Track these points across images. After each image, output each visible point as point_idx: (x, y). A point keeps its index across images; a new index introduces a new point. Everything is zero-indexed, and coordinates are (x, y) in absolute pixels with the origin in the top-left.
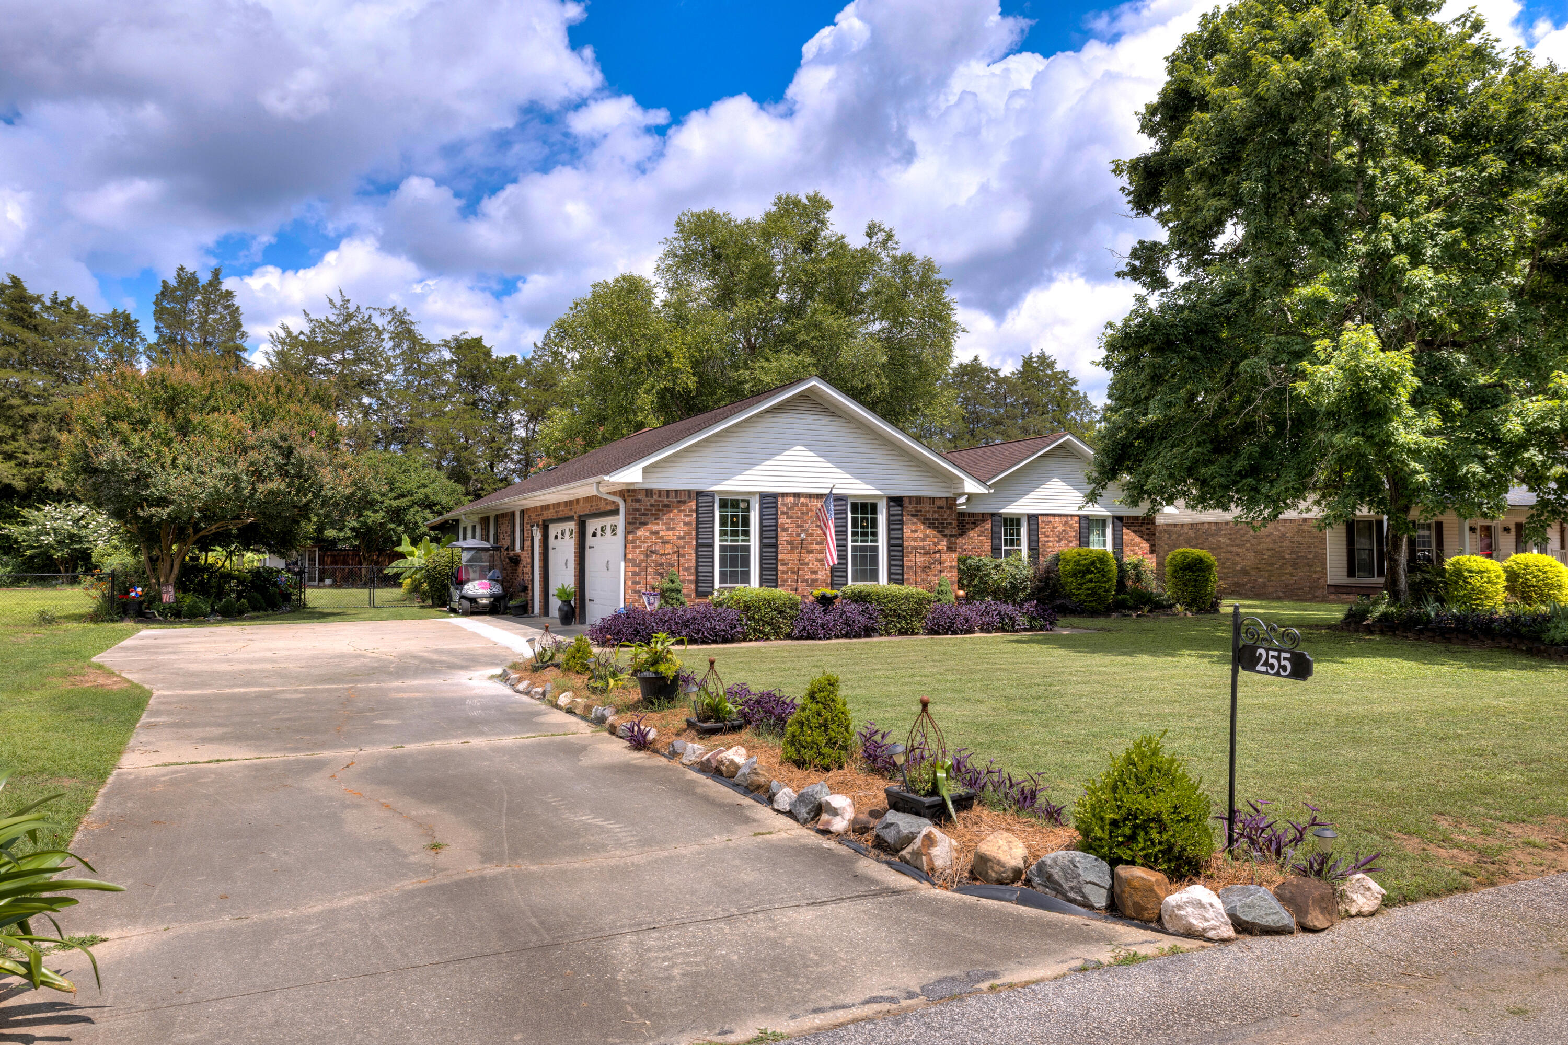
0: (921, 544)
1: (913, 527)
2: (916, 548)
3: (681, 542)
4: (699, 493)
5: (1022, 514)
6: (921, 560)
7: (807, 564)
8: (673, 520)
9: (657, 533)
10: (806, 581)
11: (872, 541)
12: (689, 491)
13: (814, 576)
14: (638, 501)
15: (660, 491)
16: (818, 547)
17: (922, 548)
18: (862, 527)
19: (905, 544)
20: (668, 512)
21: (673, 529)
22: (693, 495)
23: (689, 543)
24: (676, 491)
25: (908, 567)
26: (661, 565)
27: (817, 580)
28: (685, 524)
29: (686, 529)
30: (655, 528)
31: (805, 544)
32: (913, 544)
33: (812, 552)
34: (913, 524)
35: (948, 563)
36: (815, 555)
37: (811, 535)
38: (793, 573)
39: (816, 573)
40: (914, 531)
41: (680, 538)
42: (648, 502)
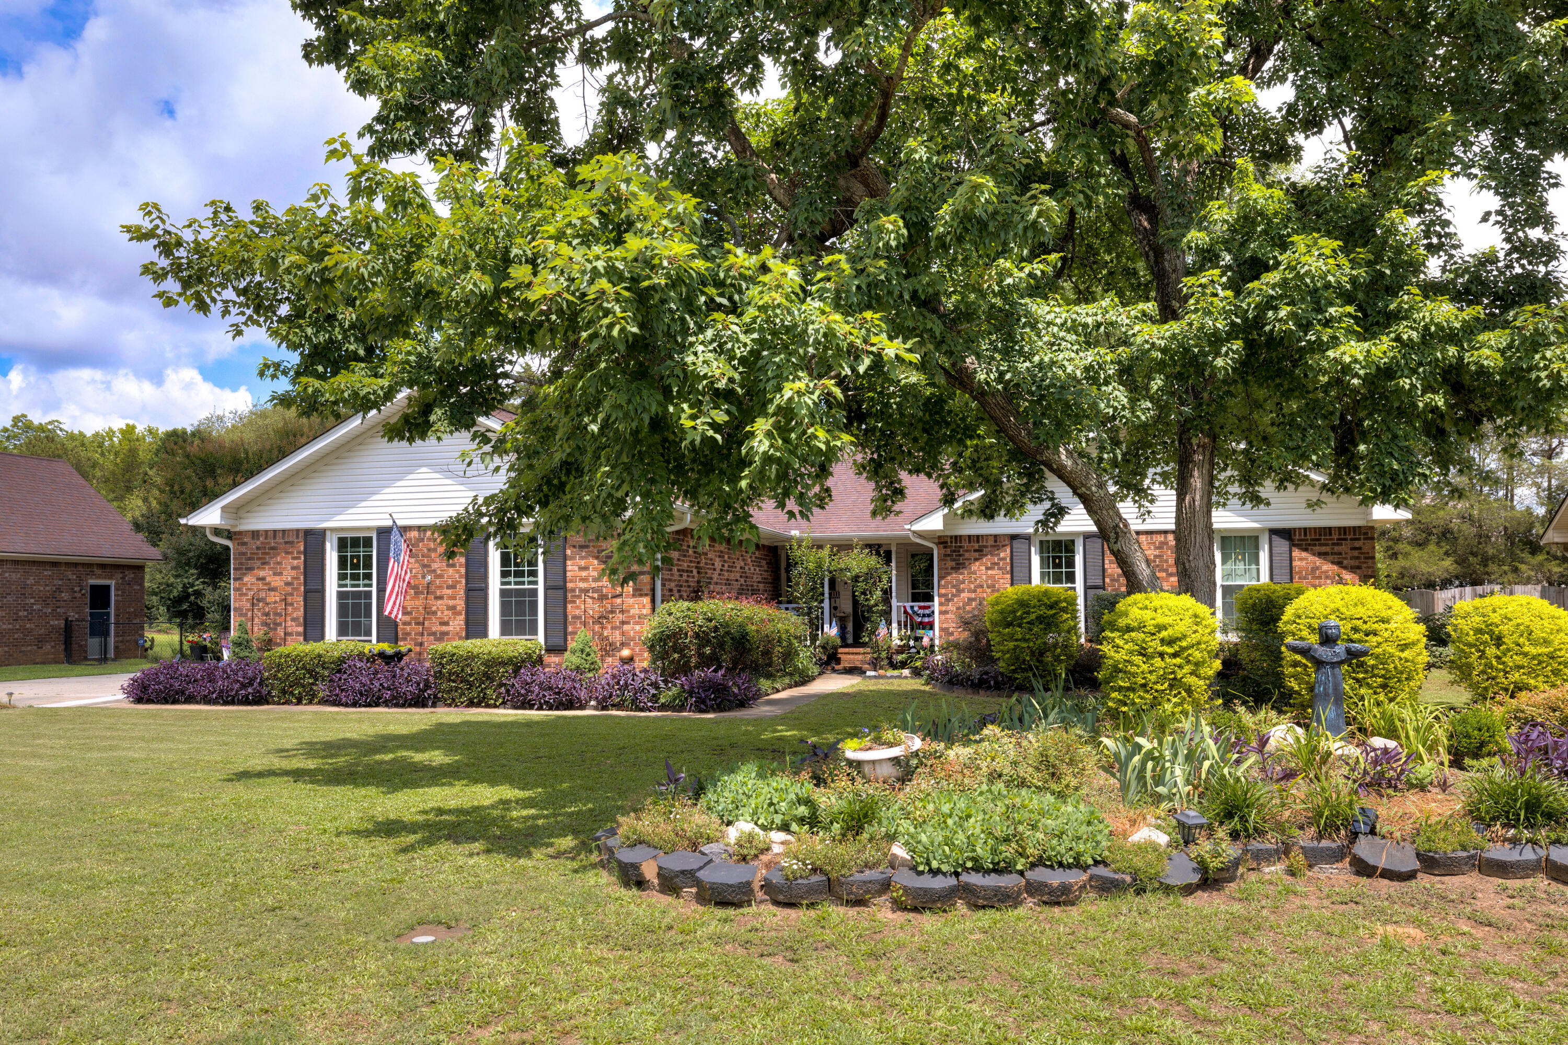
0: (594, 585)
1: (583, 563)
2: (586, 591)
3: (289, 589)
4: (308, 533)
5: (1077, 534)
6: (594, 608)
7: (435, 613)
8: (279, 563)
9: (263, 579)
10: (434, 634)
11: (530, 583)
12: (298, 531)
13: (445, 628)
14: (244, 544)
15: (266, 531)
16: (450, 592)
17: (594, 590)
18: (516, 565)
19: (570, 585)
20: (276, 555)
21: (280, 574)
22: (301, 535)
23: (297, 589)
24: (284, 531)
25: (575, 617)
26: (267, 614)
27: (447, 633)
28: (293, 568)
29: (294, 573)
30: (262, 574)
31: (433, 588)
32: (583, 585)
33: (441, 598)
34: (582, 558)
35: (634, 611)
36: (445, 601)
37: (441, 576)
38: (417, 624)
39: (447, 624)
40: (582, 569)
41: (287, 584)
42: (254, 544)
